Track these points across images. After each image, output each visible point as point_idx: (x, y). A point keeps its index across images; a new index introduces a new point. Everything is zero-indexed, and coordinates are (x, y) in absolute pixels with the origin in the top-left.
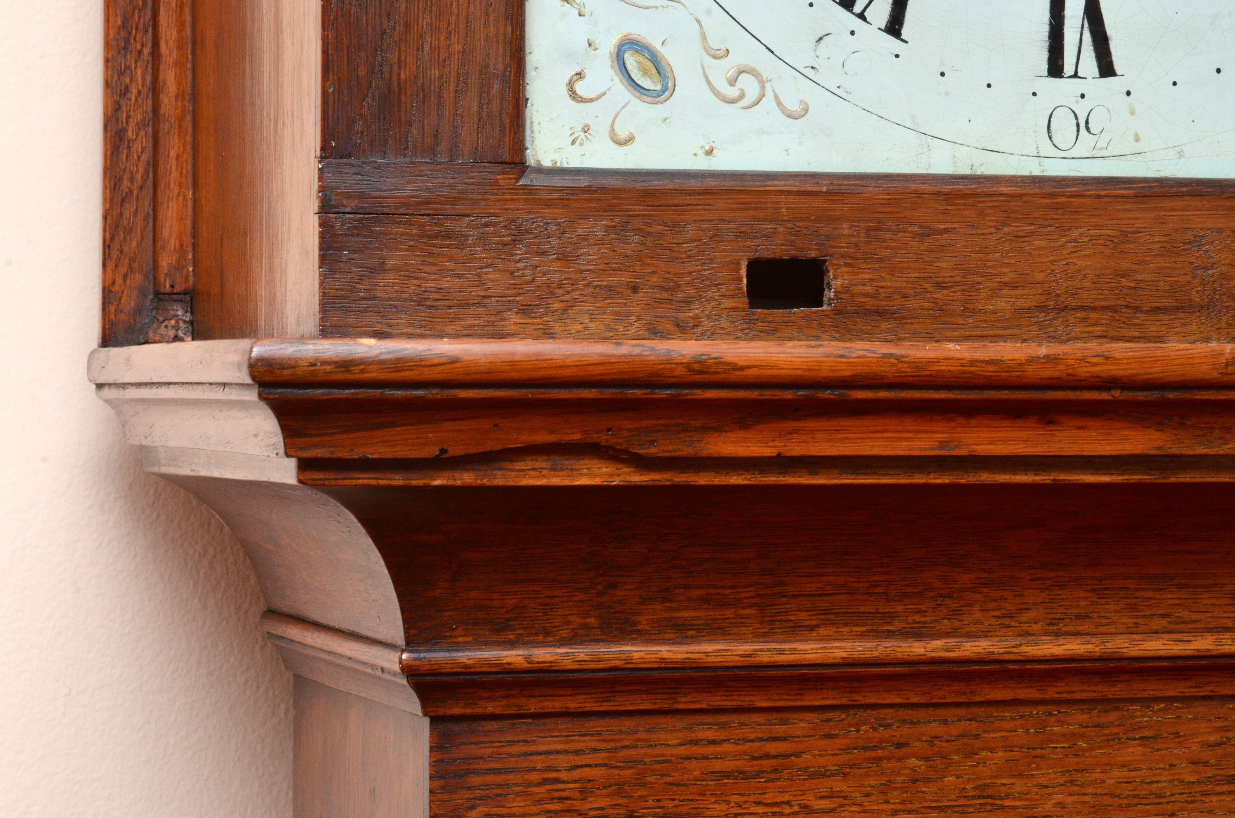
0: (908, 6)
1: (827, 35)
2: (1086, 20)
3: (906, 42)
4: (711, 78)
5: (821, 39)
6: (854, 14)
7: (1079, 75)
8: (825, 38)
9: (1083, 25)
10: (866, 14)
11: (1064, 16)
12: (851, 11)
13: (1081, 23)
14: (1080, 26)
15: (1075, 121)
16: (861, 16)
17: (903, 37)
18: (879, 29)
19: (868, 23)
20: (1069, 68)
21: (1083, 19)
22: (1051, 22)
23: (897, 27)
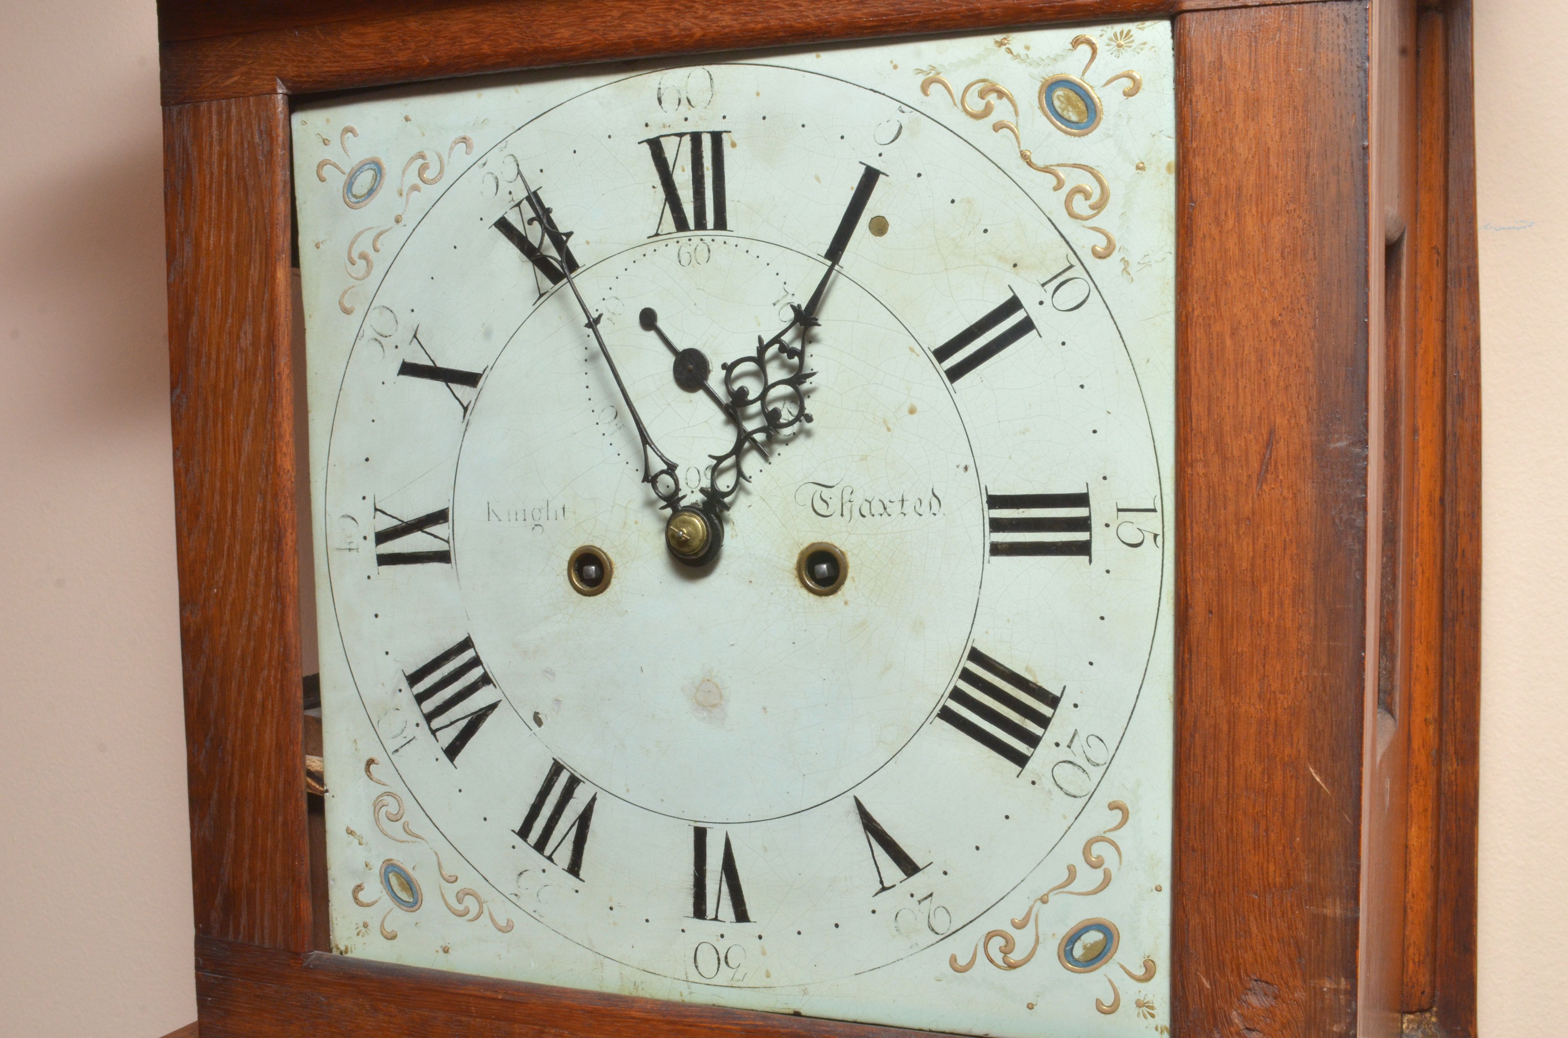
0: (584, 853)
1: (526, 870)
2: (724, 874)
3: (583, 881)
4: (446, 896)
5: (521, 874)
6: (544, 856)
7: (719, 918)
8: (525, 874)
9: (721, 878)
10: (553, 857)
11: (705, 870)
12: (542, 854)
13: (720, 876)
14: (719, 878)
15: (716, 956)
16: (550, 858)
17: (581, 877)
18: (563, 869)
19: (555, 864)
20: (710, 912)
21: (722, 873)
22: (695, 873)
23: (576, 868)
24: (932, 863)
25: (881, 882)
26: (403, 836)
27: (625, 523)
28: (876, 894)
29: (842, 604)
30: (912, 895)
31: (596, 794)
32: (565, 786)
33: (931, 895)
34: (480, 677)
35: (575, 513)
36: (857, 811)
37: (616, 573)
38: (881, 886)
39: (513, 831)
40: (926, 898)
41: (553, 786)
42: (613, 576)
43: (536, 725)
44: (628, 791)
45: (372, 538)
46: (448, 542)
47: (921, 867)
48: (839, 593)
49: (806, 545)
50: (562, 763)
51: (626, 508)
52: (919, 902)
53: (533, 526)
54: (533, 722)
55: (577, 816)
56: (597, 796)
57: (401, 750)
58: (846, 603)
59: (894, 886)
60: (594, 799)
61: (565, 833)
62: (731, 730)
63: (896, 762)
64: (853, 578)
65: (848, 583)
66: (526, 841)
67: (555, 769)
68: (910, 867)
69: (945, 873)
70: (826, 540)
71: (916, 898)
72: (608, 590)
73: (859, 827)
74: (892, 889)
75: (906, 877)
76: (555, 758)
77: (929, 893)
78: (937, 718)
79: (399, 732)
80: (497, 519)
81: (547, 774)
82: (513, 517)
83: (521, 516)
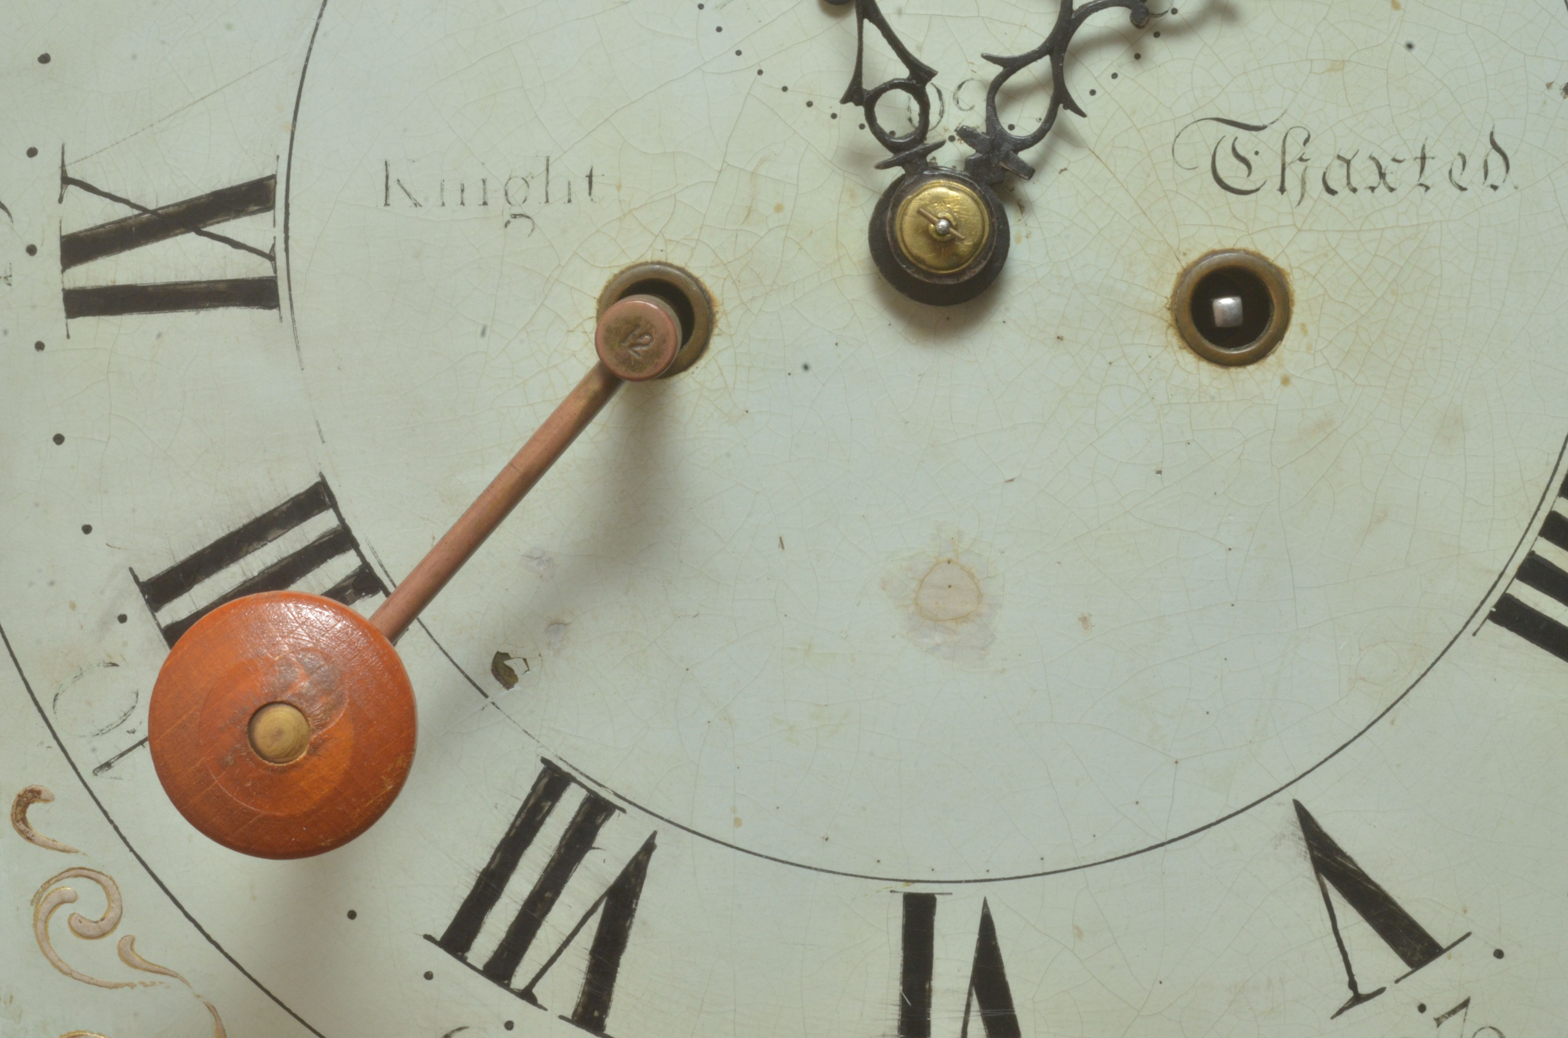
0: (618, 976)
1: (460, 1029)
2: (974, 997)
6: (512, 991)
9: (968, 1006)
10: (535, 991)
11: (930, 990)
12: (507, 987)
13: (964, 1002)
14: (963, 1008)
16: (527, 995)
17: (608, 1032)
18: (562, 1017)
19: (540, 1007)
21: (970, 994)
22: (903, 1001)
23: (596, 1014)
24: (1468, 935)
25: (1353, 985)
26: (121, 972)
27: (750, 210)
28: (1340, 1012)
29: (1277, 382)
30: (1422, 1008)
31: (654, 835)
32: (573, 822)
33: (1465, 1004)
34: (348, 578)
35: (619, 187)
36: (1301, 834)
37: (721, 323)
38: (1350, 994)
39: (428, 937)
40: (1454, 1012)
41: (541, 822)
42: (716, 331)
43: (498, 684)
44: (738, 822)
45: (51, 250)
46: (271, 257)
47: (1444, 944)
48: (1271, 359)
49: (1194, 256)
50: (565, 768)
51: (754, 174)
52: (1438, 1021)
53: (507, 217)
54: (492, 678)
55: (603, 890)
56: (658, 841)
57: (117, 766)
58: (1286, 381)
59: (1381, 991)
60: (649, 848)
61: (568, 932)
62: (1003, 671)
63: (1393, 722)
64: (1303, 326)
65: (1292, 336)
66: (463, 960)
67: (547, 785)
68: (1419, 947)
69: (1499, 954)
70: (1245, 244)
71: (1434, 1011)
72: (702, 363)
73: (1306, 867)
74: (1377, 998)
75: (1409, 969)
76: (549, 757)
77: (1461, 1001)
78: (1489, 623)
79: (115, 719)
80: (410, 203)
81: (524, 796)
82: (452, 198)
83: (473, 195)
